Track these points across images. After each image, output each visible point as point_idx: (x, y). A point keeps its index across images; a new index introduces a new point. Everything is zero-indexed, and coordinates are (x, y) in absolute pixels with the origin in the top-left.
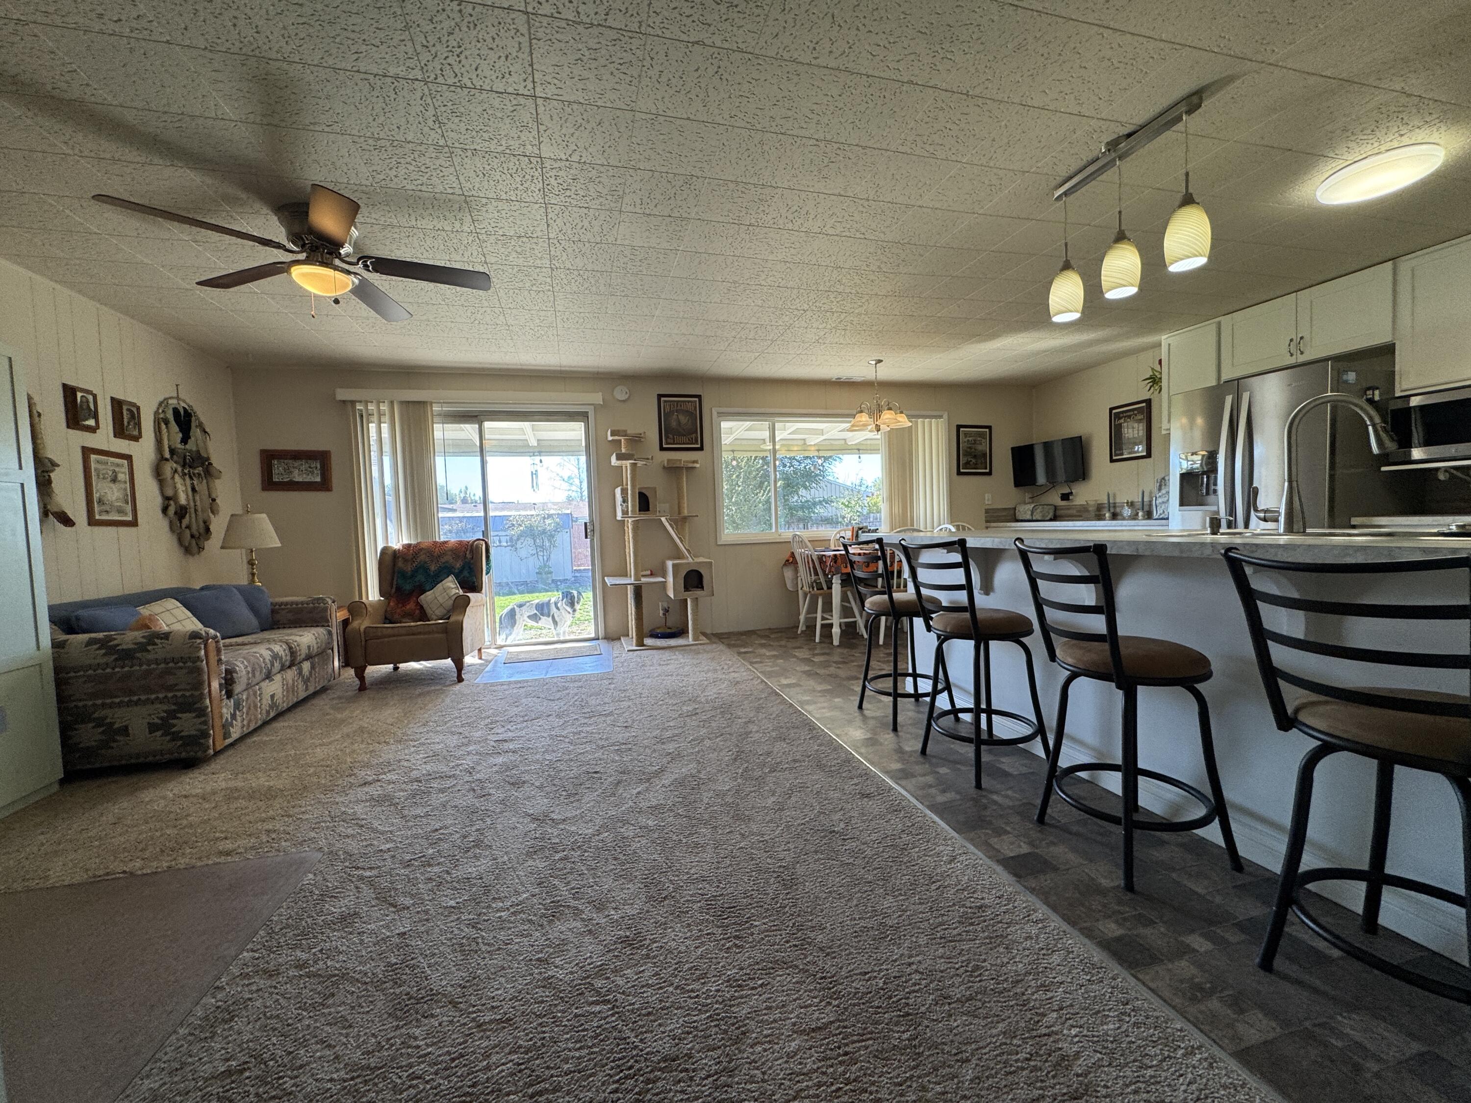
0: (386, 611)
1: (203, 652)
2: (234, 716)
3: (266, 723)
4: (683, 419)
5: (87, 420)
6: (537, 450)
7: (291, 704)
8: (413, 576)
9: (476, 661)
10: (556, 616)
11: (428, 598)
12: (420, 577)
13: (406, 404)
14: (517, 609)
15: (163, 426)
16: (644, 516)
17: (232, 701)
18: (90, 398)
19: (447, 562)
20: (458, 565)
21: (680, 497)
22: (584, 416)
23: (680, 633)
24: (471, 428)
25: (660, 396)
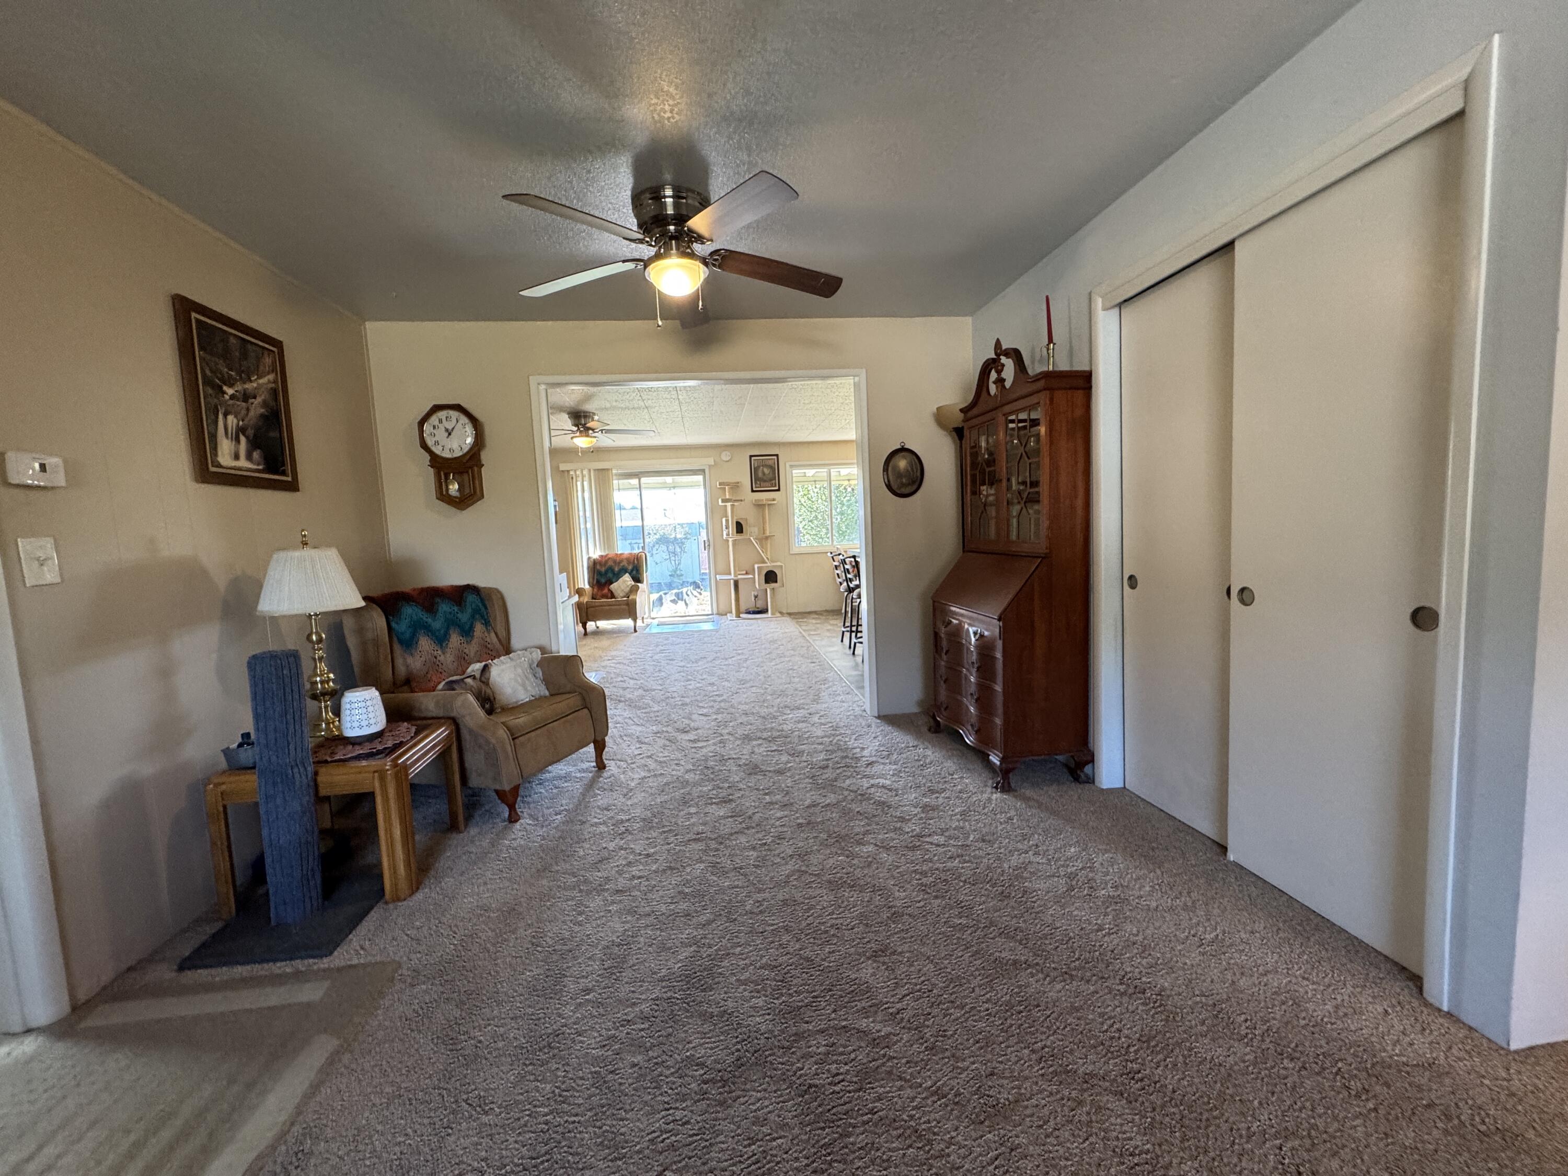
0: (593, 593)
4: (766, 471)
8: (606, 574)
11: (614, 587)
13: (598, 470)
16: (739, 537)
19: (623, 566)
20: (630, 568)
21: (764, 523)
22: (702, 471)
23: (764, 611)
24: (635, 482)
25: (751, 456)
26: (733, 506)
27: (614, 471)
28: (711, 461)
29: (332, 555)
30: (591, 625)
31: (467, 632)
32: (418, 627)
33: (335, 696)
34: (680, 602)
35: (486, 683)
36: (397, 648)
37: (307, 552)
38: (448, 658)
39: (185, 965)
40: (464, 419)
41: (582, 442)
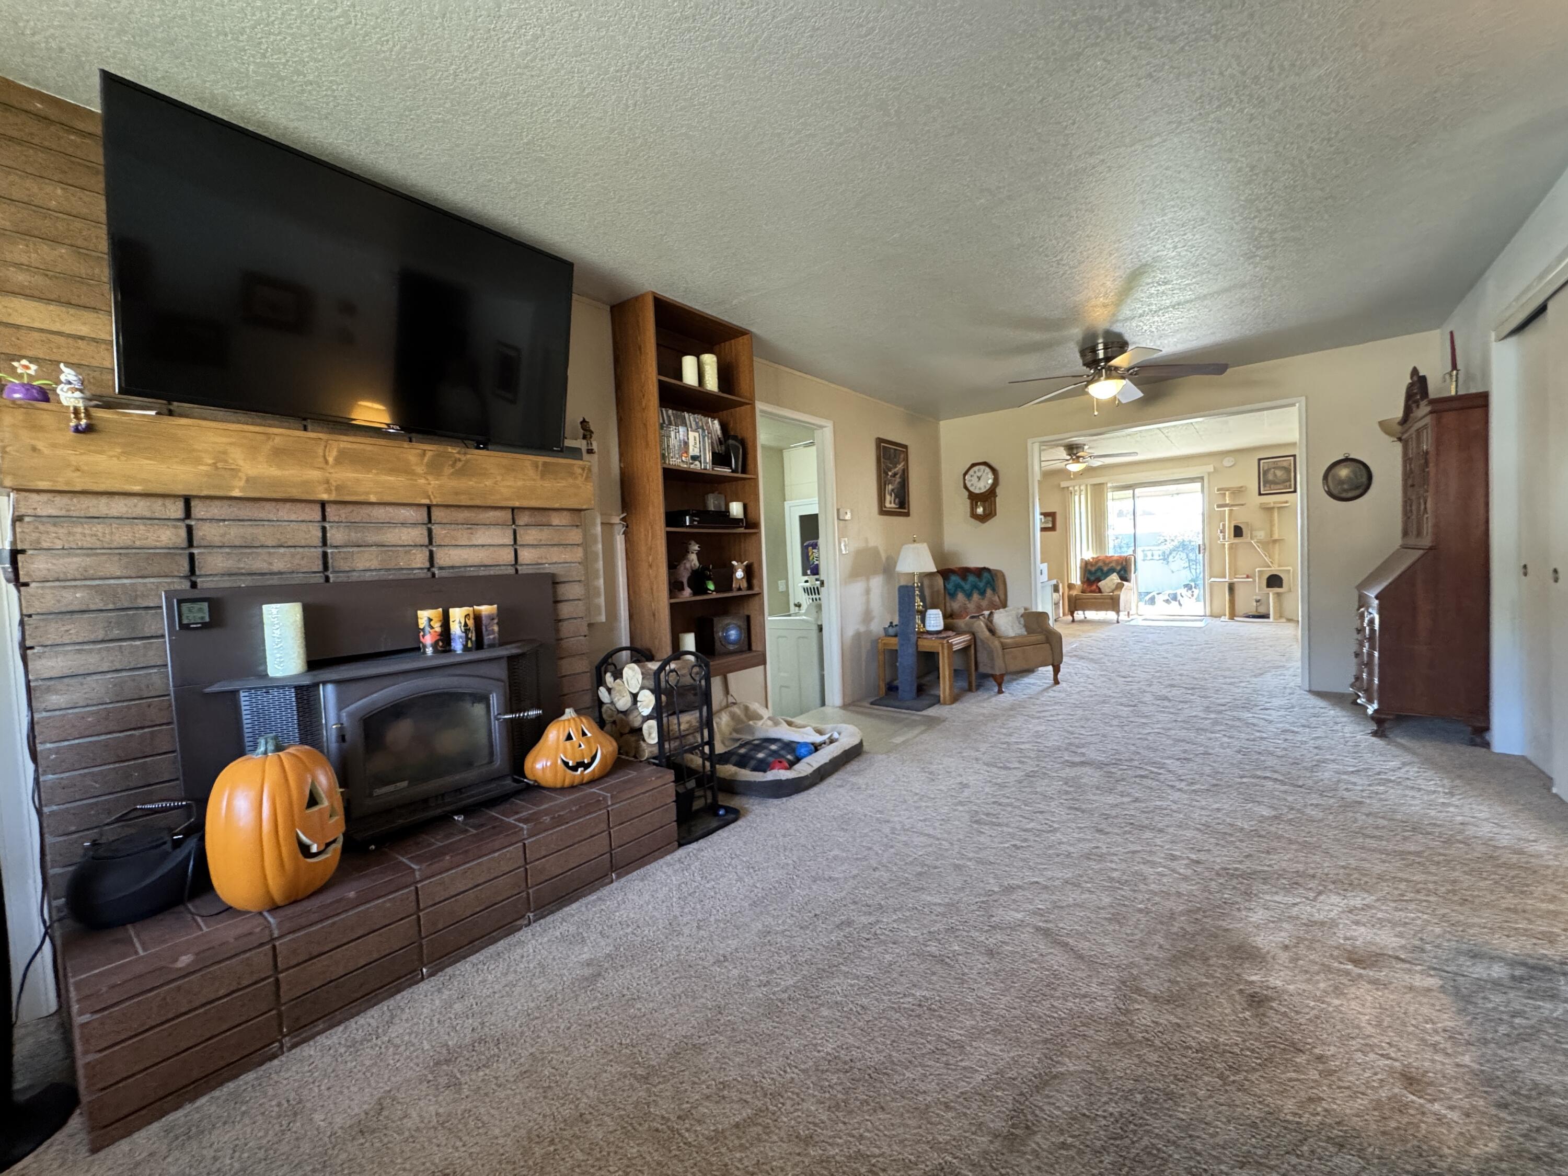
0: (1084, 588)
4: (1279, 473)
8: (1096, 572)
9: (1126, 618)
11: (1101, 584)
12: (1099, 574)
13: (1094, 486)
16: (1238, 540)
19: (1112, 566)
20: (1119, 568)
22: (1201, 479)
23: (1265, 616)
24: (1129, 493)
25: (1260, 460)
26: (1231, 511)
27: (1109, 485)
28: (1211, 468)
29: (925, 545)
30: (1079, 615)
31: (983, 593)
32: (958, 587)
33: (923, 614)
34: (1173, 602)
35: (991, 622)
36: (948, 598)
37: (915, 545)
38: (971, 606)
39: (872, 703)
40: (988, 470)
41: (1074, 467)
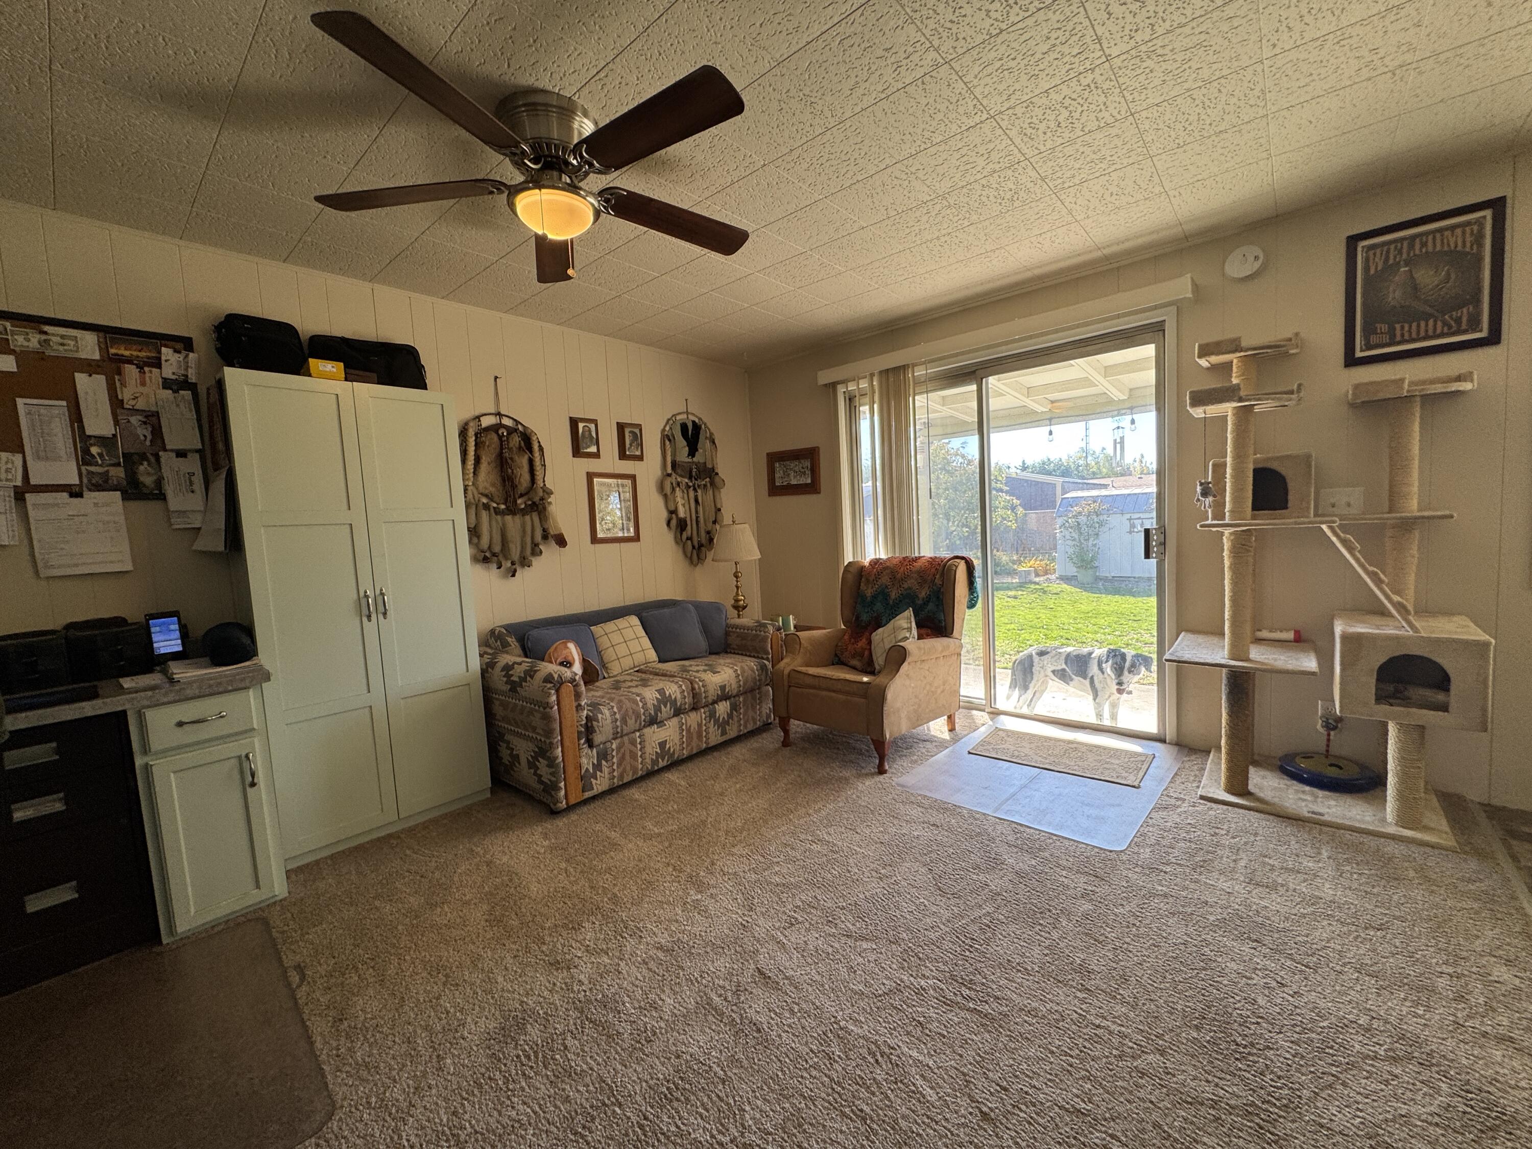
0: (837, 646)
1: (554, 698)
2: (598, 767)
3: (650, 774)
4: (1435, 276)
5: (589, 447)
6: (1127, 405)
7: (695, 751)
8: (872, 603)
10: (1095, 678)
11: (877, 637)
12: (880, 606)
13: (885, 373)
14: (1036, 659)
15: (667, 443)
17: (595, 750)
18: (592, 426)
19: (910, 588)
20: (923, 594)
21: (1396, 470)
22: (1156, 329)
25: (1355, 241)
27: (916, 373)
28: (1183, 289)
